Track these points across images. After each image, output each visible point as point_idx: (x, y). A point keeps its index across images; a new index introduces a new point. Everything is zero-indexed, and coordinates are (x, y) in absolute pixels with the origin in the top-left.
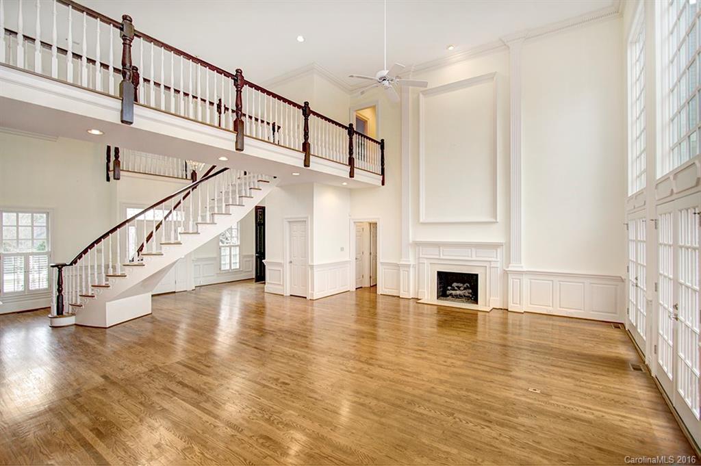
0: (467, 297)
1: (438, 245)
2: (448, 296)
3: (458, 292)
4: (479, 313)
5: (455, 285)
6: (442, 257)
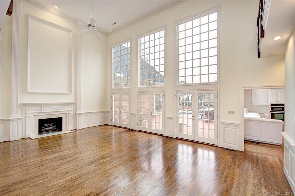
0: (55, 129)
1: (41, 105)
2: (43, 132)
3: (49, 128)
4: (63, 135)
5: (46, 125)
6: (43, 111)
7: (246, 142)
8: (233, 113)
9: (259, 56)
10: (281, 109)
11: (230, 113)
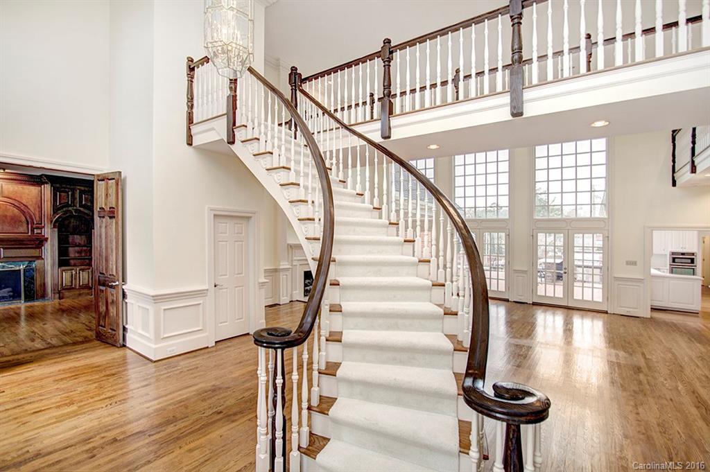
7: (654, 309)
8: (635, 263)
9: (674, 184)
10: (689, 261)
11: (629, 263)
